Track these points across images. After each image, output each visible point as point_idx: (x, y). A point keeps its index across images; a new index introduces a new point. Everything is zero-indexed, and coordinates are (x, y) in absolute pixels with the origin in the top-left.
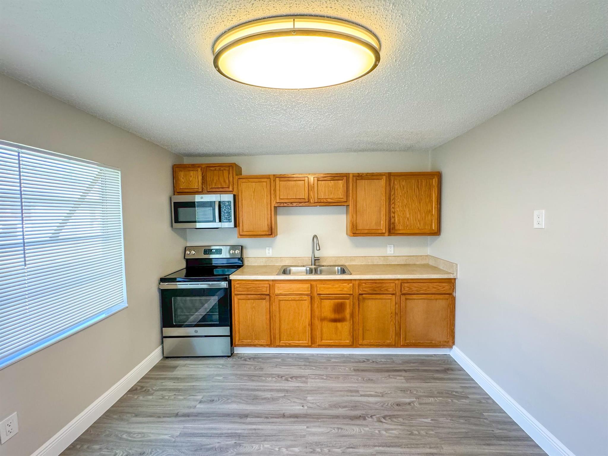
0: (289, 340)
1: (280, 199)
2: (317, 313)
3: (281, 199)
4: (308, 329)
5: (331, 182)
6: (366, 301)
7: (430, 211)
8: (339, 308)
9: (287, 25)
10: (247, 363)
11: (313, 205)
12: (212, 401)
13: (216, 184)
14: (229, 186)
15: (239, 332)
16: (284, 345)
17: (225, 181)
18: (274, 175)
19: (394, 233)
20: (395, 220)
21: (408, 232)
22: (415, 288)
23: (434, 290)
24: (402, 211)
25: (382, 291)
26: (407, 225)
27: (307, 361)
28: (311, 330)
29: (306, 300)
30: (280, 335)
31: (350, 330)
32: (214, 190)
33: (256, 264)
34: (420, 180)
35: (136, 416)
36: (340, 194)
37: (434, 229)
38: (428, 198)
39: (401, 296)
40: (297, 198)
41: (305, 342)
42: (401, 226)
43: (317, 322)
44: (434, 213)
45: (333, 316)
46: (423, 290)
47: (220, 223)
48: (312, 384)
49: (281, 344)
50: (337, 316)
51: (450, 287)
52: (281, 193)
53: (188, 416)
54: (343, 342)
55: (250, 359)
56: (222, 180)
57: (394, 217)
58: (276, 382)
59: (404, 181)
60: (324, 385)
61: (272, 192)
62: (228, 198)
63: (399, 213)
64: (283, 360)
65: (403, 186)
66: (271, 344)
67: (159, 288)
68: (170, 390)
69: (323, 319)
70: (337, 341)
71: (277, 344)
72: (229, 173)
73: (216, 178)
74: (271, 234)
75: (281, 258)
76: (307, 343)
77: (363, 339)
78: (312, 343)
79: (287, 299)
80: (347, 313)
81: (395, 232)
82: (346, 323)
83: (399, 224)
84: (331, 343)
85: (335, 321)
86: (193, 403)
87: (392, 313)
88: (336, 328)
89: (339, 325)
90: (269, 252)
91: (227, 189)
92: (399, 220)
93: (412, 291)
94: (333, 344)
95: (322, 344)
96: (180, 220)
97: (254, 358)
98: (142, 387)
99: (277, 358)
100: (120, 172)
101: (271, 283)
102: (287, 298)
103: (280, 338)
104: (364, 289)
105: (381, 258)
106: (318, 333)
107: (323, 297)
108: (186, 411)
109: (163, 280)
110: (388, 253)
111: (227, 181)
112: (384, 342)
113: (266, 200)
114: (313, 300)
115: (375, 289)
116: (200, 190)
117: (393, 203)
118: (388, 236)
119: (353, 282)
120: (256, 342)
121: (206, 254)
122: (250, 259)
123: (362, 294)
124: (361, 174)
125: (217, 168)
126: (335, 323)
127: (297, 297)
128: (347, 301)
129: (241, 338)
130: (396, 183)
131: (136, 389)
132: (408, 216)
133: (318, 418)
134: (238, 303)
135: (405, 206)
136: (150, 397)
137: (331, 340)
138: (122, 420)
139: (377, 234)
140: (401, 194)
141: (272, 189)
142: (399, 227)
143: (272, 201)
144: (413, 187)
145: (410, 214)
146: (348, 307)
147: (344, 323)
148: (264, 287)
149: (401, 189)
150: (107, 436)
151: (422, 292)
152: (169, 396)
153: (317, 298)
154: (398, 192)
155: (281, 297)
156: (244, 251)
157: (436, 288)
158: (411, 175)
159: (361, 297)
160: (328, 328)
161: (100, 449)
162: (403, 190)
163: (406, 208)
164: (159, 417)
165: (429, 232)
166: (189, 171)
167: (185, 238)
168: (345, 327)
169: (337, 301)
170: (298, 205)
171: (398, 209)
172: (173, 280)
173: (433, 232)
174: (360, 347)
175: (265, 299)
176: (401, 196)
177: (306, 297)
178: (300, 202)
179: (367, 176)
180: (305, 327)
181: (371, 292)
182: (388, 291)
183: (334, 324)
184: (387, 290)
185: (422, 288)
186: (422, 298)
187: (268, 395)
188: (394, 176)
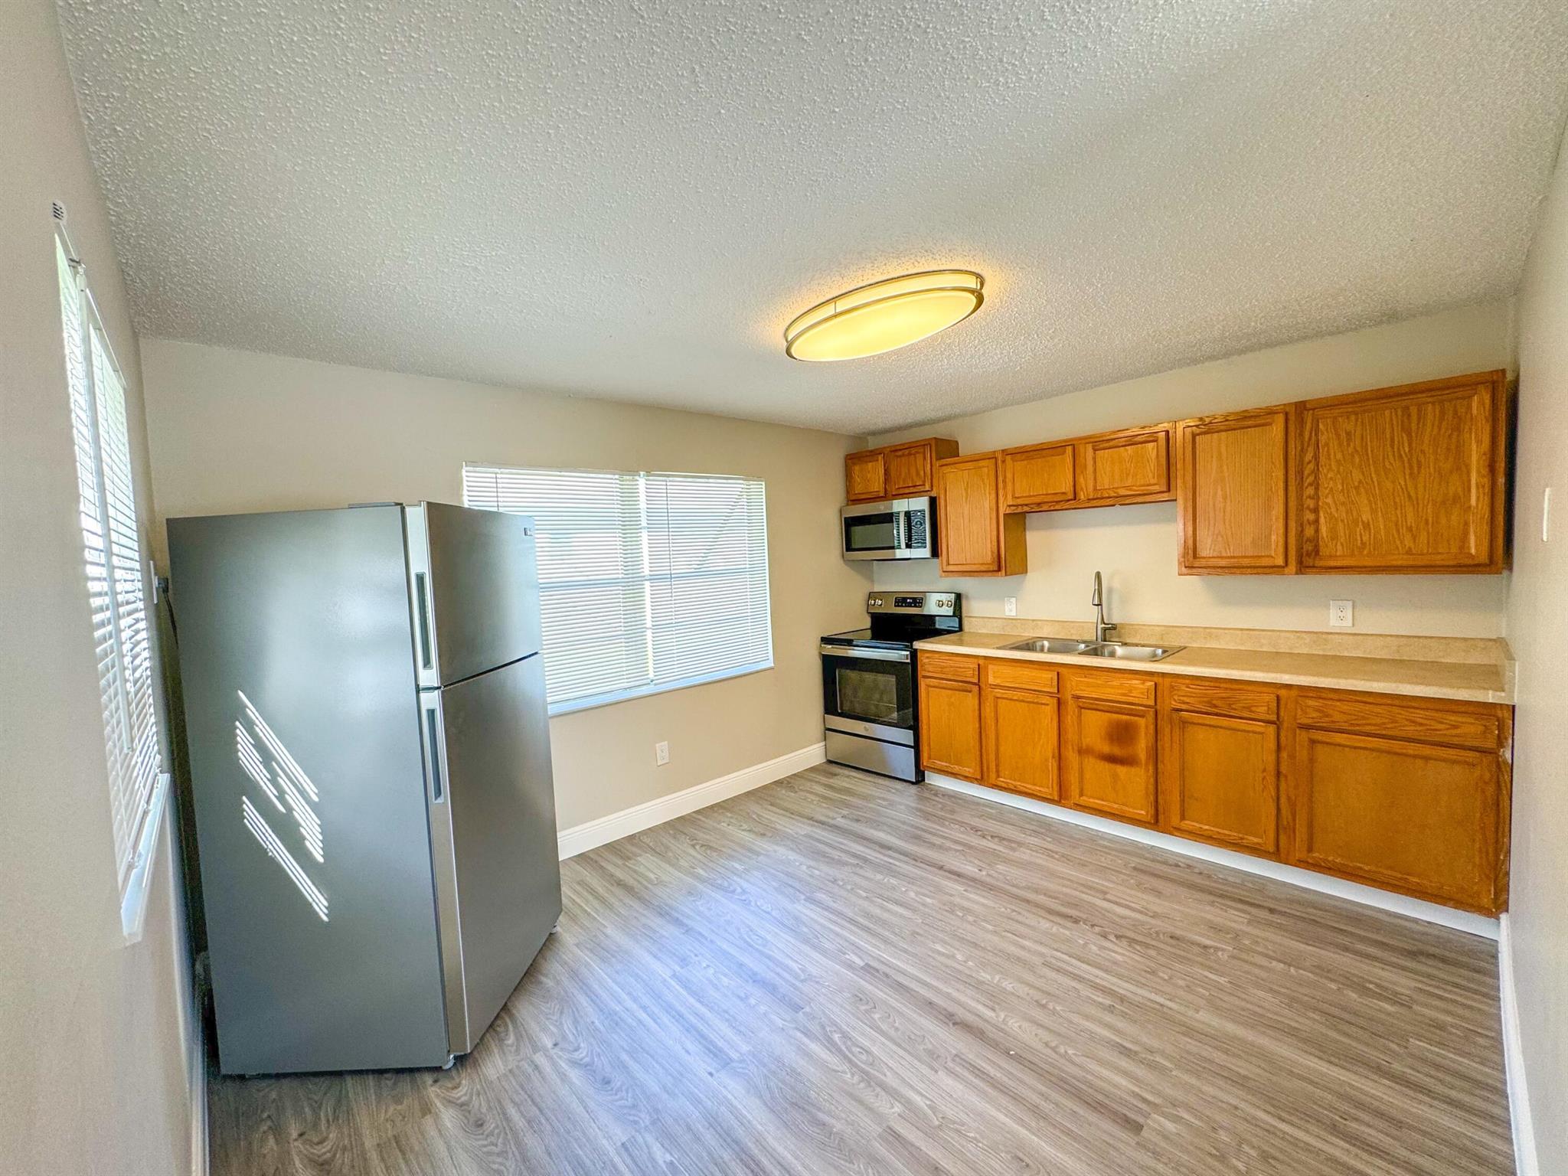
0: (1015, 780)
1: (1014, 497)
2: (1071, 734)
3: (1018, 498)
4: (1052, 765)
5: (1127, 450)
6: (1190, 728)
7: (1460, 500)
8: (1122, 733)
9: (829, 310)
10: (937, 799)
11: (1087, 505)
12: (858, 821)
13: (904, 481)
14: (924, 481)
15: (929, 745)
16: (1003, 785)
17: (918, 474)
18: (1003, 451)
19: (1314, 567)
20: (1317, 531)
21: (1368, 562)
22: (1339, 713)
23: (1410, 730)
24: (1343, 504)
25: (1235, 709)
26: (1362, 543)
27: (1045, 827)
28: (1060, 768)
29: (1048, 705)
30: (997, 766)
31: (1147, 788)
32: (901, 491)
33: (984, 631)
34: (1414, 410)
35: (772, 805)
36: (1151, 475)
37: (1473, 551)
38: (1451, 459)
39: (1298, 731)
40: (1049, 492)
41: (1045, 791)
42: (1339, 544)
43: (1072, 756)
44: (1473, 502)
45: (1106, 749)
46: (1374, 725)
47: (908, 550)
48: (1024, 855)
49: (1000, 784)
50: (1117, 751)
51: (1482, 728)
52: (1017, 485)
53: (823, 824)
54: (1130, 811)
55: (943, 795)
56: (913, 471)
57: (1317, 521)
58: (962, 833)
59: (1353, 418)
60: (1044, 863)
61: (1001, 485)
62: (921, 504)
63: (1333, 510)
64: (1001, 814)
65: (1348, 434)
66: (981, 780)
67: (820, 653)
68: (816, 794)
69: (1083, 752)
70: (1116, 806)
71: (993, 780)
72: (925, 458)
73: (904, 471)
74: (999, 570)
75: (1033, 620)
76: (1050, 794)
77: (1183, 818)
78: (1060, 796)
79: (1010, 697)
80: (1142, 746)
81: (1318, 563)
82: (1138, 769)
83: (1332, 539)
84: (1103, 805)
85: (1112, 759)
86: (835, 815)
87: (1264, 770)
88: (1115, 777)
89: (1121, 770)
90: (1010, 609)
91: (922, 489)
92: (1333, 531)
93: (1333, 722)
94: (1106, 809)
95: (1081, 803)
96: (854, 546)
97: (953, 796)
98: (789, 783)
99: (992, 808)
100: (763, 483)
101: (981, 662)
102: (1009, 694)
103: (998, 771)
104: (1182, 698)
105: (1304, 635)
106: (1073, 778)
107: (1085, 705)
108: (823, 819)
109: (826, 640)
110: (1331, 624)
111: (922, 473)
112: (1242, 839)
113: (987, 503)
114: (1062, 707)
115: (1214, 702)
116: (882, 494)
117: (1310, 484)
118: (1297, 574)
119: (1155, 679)
120: (956, 769)
121: (898, 606)
122: (974, 619)
123: (1182, 710)
124: (1207, 420)
125: (907, 452)
126: (1113, 766)
127: (1029, 697)
128: (1142, 722)
129: (932, 756)
130: (1321, 426)
131: (782, 783)
132: (1366, 516)
133: (991, 889)
134: (928, 693)
135: (1357, 488)
136: (793, 794)
137: (1103, 800)
138: (758, 803)
139: (1260, 570)
140: (1339, 456)
141: (1000, 479)
142: (1334, 549)
143: (1001, 505)
144: (1388, 432)
145: (1373, 511)
146: (1143, 734)
147: (1133, 770)
148: (969, 668)
149: (1340, 445)
150: (741, 810)
151: (1367, 729)
152: (813, 800)
153: (1071, 706)
154: (1328, 451)
155: (999, 692)
156: (964, 603)
157: (1421, 724)
158: (1377, 399)
159: (1175, 715)
160: (1097, 771)
161: (731, 817)
162: (1348, 445)
163: (1358, 493)
164: (792, 814)
165: (1451, 563)
166: (866, 462)
167: (870, 578)
168: (1136, 779)
169: (1115, 716)
170: (1052, 508)
171: (1329, 500)
172: (849, 643)
173: (1470, 562)
174: (1176, 834)
175: (970, 692)
176: (1338, 462)
177: (1046, 699)
178: (1056, 502)
179: (1227, 420)
180: (1047, 760)
181: (1204, 709)
182: (1251, 711)
183: (1107, 766)
184: (1249, 709)
185: (1368, 719)
186: (1369, 746)
187: (938, 841)
188: (1314, 409)
